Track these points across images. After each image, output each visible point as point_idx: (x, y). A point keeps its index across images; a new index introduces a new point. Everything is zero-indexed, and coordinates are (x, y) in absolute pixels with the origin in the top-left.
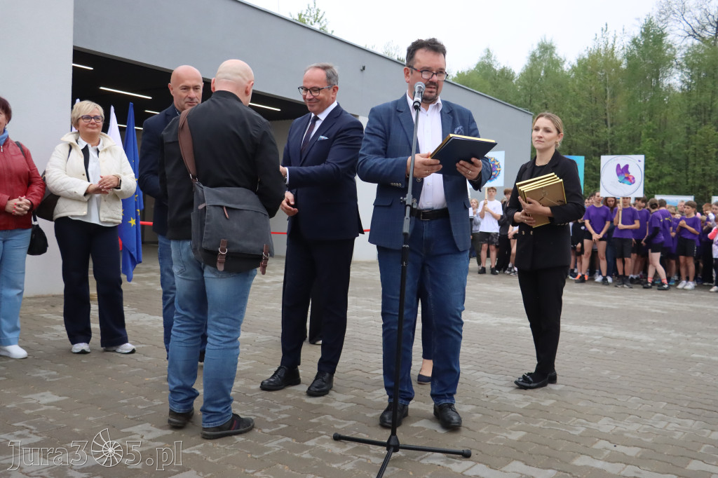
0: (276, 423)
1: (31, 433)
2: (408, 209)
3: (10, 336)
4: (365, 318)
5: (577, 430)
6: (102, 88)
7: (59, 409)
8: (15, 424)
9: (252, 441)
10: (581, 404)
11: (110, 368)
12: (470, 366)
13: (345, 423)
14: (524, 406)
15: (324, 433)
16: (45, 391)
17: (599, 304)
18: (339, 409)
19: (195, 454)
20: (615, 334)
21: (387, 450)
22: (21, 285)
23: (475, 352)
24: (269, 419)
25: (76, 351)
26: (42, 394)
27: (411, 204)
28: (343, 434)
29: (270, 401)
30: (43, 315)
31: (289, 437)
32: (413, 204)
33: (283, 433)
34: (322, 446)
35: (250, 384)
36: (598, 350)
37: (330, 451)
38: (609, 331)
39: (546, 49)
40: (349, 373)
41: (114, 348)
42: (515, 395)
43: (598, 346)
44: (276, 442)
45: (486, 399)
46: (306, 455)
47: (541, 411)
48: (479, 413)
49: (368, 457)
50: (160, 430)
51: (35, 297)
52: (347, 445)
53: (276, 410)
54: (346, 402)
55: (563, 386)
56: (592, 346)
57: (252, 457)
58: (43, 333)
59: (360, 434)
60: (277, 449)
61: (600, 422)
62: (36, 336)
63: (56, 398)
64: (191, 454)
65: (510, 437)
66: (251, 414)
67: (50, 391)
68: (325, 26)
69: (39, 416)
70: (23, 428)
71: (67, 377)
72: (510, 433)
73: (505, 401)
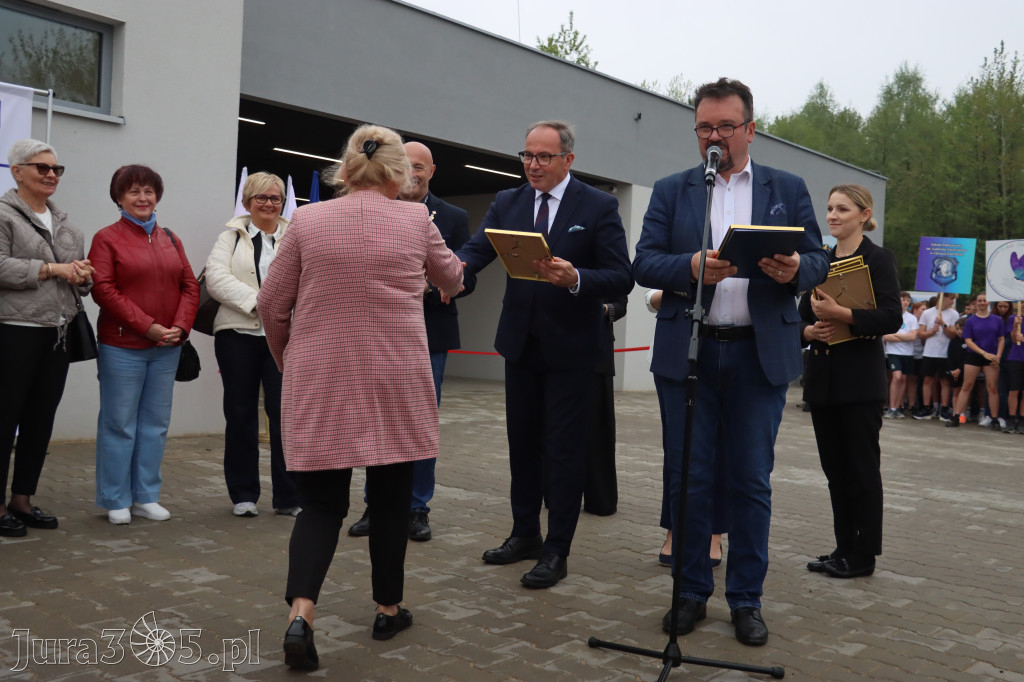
0: (509, 621)
1: (182, 622)
2: (696, 325)
3: (151, 490)
4: (638, 474)
5: (943, 645)
6: (276, 149)
7: (219, 592)
8: (162, 610)
9: (476, 645)
10: (951, 607)
11: (284, 537)
12: (787, 547)
13: (605, 624)
14: (865, 607)
15: (575, 636)
16: (198, 566)
17: (985, 459)
18: (597, 603)
19: (397, 659)
20: (1007, 504)
21: (665, 663)
22: (166, 422)
23: (795, 527)
24: (500, 615)
25: (239, 513)
26: (195, 570)
27: (699, 319)
28: (602, 639)
29: (501, 590)
30: (196, 462)
31: (527, 641)
33: (519, 635)
34: (574, 654)
36: (980, 528)
37: (583, 663)
38: (998, 500)
39: (908, 82)
40: (614, 552)
41: (290, 510)
42: (851, 591)
43: (980, 522)
44: (509, 647)
46: (550, 666)
47: (889, 615)
48: (798, 615)
49: (637, 672)
50: (350, 625)
51: (185, 437)
52: (608, 655)
53: (510, 602)
54: (608, 593)
55: (925, 579)
56: (970, 521)
57: (475, 667)
58: (196, 486)
59: (626, 639)
60: (510, 657)
61: (978, 636)
62: (187, 490)
63: (214, 577)
64: (392, 660)
65: (843, 651)
66: (474, 606)
67: (206, 566)
68: (585, 56)
69: (192, 600)
70: (171, 615)
71: (227, 548)
72: (842, 646)
73: (837, 599)
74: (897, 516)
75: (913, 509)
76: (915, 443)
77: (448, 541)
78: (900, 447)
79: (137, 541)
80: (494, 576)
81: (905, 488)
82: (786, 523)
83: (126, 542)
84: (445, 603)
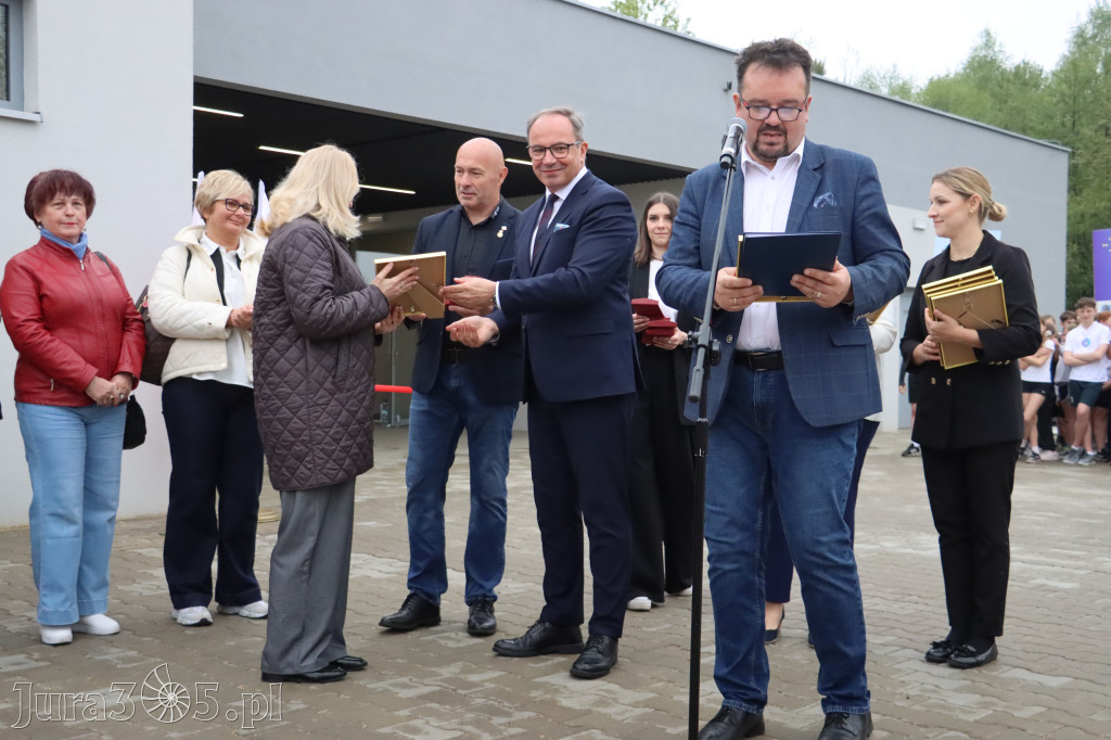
2: (702, 352)
3: (95, 596)
6: (262, 148)
10: (1100, 717)
11: (232, 643)
12: (890, 638)
14: (977, 717)
18: (619, 718)
22: (114, 504)
23: (907, 612)
27: (706, 344)
29: (496, 704)
30: (143, 551)
32: (711, 343)
35: (472, 672)
45: (904, 704)
47: (1010, 728)
48: (884, 730)
51: (135, 520)
54: (636, 705)
55: (1071, 679)
58: (134, 582)
62: (120, 587)
66: (455, 726)
73: (943, 707)
74: (1050, 595)
75: (1075, 585)
76: (1100, 497)
77: (443, 642)
78: (1077, 503)
79: (36, 655)
80: (492, 685)
81: (1071, 557)
82: (896, 607)
83: (21, 657)
84: (418, 723)
